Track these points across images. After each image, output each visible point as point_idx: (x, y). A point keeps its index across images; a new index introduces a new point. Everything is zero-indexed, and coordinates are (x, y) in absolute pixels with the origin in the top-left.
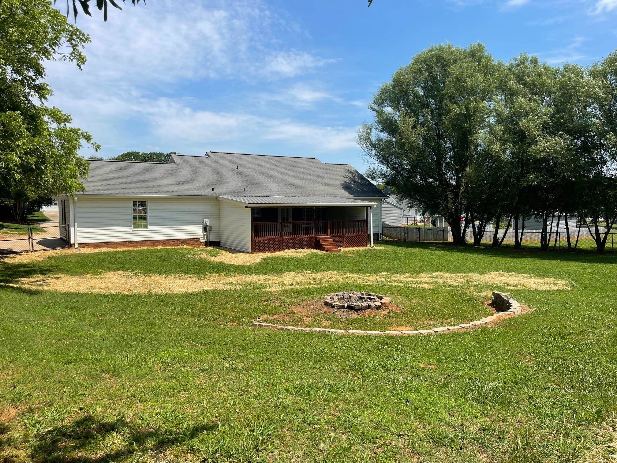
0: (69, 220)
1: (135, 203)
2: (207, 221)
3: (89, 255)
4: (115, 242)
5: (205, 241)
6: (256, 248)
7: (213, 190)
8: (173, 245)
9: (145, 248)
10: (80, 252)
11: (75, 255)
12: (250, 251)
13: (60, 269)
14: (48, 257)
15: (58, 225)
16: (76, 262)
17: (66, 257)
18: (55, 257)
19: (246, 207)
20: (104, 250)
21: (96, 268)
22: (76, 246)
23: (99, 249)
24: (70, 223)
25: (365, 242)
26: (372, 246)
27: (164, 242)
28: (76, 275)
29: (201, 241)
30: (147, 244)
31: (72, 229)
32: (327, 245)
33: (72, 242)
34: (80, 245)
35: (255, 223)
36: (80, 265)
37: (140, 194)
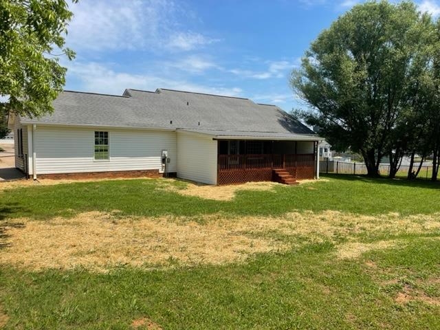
0: (28, 150)
1: (96, 133)
2: (165, 152)
3: (50, 188)
4: (75, 173)
5: (163, 172)
6: (223, 180)
7: (171, 122)
8: (134, 176)
9: (107, 179)
10: (40, 184)
11: (34, 188)
12: (216, 183)
13: (20, 208)
14: (5, 191)
15: (14, 154)
16: (38, 198)
17: (25, 190)
18: (12, 191)
19: (214, 139)
20: (65, 181)
21: (63, 206)
22: (35, 178)
23: (60, 181)
24: (28, 152)
25: (312, 175)
26: (319, 179)
27: (126, 173)
28: (41, 219)
29: (160, 172)
30: (108, 175)
31: (30, 159)
32: (286, 178)
33: (30, 173)
34: (39, 176)
35: (221, 156)
36: (44, 203)
37: (102, 124)
